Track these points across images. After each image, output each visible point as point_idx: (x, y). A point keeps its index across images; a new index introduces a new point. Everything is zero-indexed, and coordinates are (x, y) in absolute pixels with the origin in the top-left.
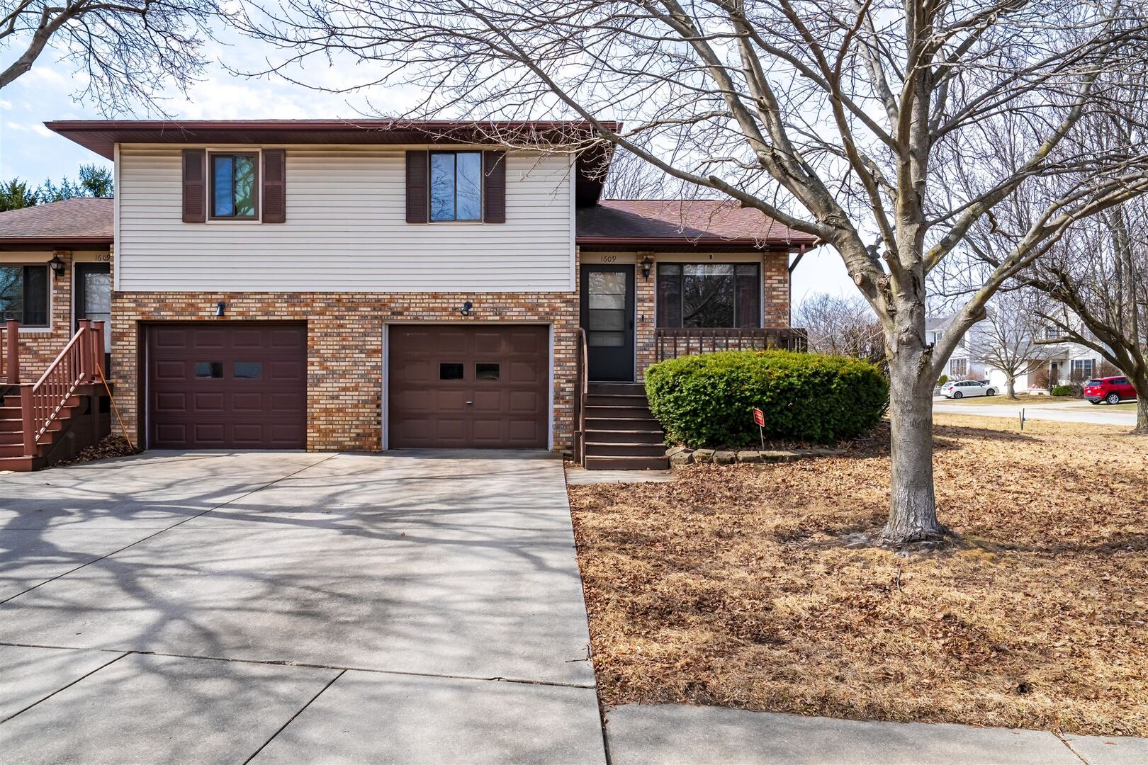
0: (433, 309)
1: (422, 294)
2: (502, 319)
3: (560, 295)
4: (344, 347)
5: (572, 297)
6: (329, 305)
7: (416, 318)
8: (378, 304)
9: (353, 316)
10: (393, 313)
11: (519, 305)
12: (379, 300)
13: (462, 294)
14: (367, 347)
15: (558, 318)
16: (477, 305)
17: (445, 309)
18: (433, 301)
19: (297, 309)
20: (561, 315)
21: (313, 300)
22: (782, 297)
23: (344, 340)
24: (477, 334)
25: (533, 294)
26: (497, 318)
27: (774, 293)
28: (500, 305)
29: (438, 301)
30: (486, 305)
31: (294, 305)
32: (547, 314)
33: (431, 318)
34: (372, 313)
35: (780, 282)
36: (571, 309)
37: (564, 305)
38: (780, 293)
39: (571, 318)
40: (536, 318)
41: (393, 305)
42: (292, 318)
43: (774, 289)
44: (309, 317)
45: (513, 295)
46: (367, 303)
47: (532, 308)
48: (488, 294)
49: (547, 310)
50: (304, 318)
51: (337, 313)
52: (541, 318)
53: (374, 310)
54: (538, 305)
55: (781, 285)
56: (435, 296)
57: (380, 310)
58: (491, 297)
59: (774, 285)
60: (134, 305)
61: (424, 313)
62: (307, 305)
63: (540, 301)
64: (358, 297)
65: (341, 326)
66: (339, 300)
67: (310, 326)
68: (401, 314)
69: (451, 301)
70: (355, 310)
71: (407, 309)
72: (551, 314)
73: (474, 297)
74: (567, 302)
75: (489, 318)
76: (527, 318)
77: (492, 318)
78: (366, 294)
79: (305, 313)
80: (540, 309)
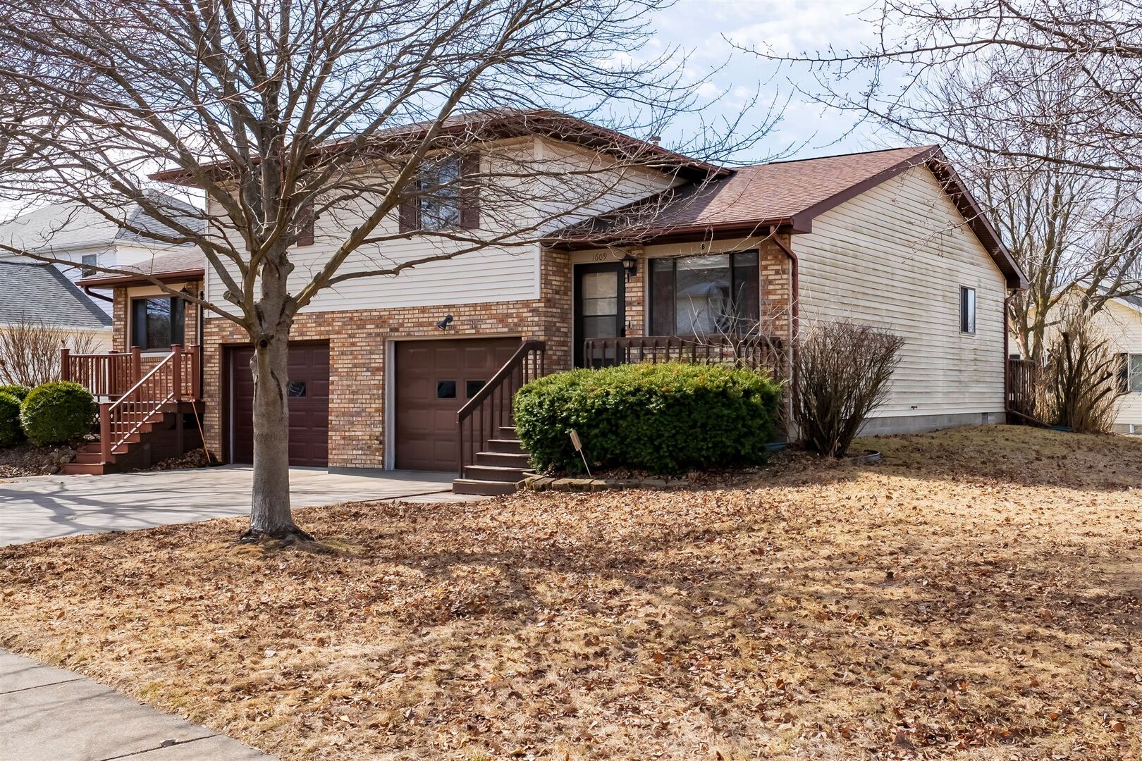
0: (421, 325)
1: (414, 308)
2: (478, 333)
3: (526, 304)
4: (355, 366)
5: (538, 305)
6: (344, 324)
7: (409, 335)
8: (381, 321)
9: (361, 333)
10: (392, 330)
11: (492, 317)
12: (381, 317)
13: (445, 307)
14: (373, 365)
15: (525, 329)
16: (456, 318)
17: (430, 324)
18: (421, 315)
19: (322, 328)
20: (528, 326)
21: (333, 320)
22: (779, 292)
23: (355, 358)
24: (468, 349)
25: (503, 303)
26: (473, 331)
27: (771, 287)
28: (475, 317)
29: (426, 315)
30: (464, 318)
31: (320, 325)
32: (516, 325)
33: (420, 334)
34: (376, 331)
35: (777, 272)
36: (536, 319)
37: (530, 314)
38: (777, 287)
39: (537, 328)
40: (506, 330)
41: (391, 321)
42: (318, 337)
43: (771, 282)
44: (331, 336)
45: (486, 306)
46: (371, 320)
47: (502, 319)
48: (465, 305)
49: (516, 320)
50: (327, 337)
51: (350, 332)
52: (511, 331)
53: (377, 327)
54: (509, 316)
55: (779, 277)
56: (423, 310)
57: (382, 327)
58: (467, 309)
59: (770, 278)
60: (217, 330)
61: (416, 329)
62: (329, 325)
63: (510, 311)
64: (365, 314)
65: (353, 344)
66: (351, 319)
67: (331, 345)
68: (397, 330)
69: (436, 315)
70: (364, 328)
71: (402, 325)
72: (519, 325)
73: (454, 310)
74: (534, 311)
75: (467, 332)
76: (499, 330)
77: (469, 332)
78: (371, 311)
79: (328, 332)
80: (510, 320)
